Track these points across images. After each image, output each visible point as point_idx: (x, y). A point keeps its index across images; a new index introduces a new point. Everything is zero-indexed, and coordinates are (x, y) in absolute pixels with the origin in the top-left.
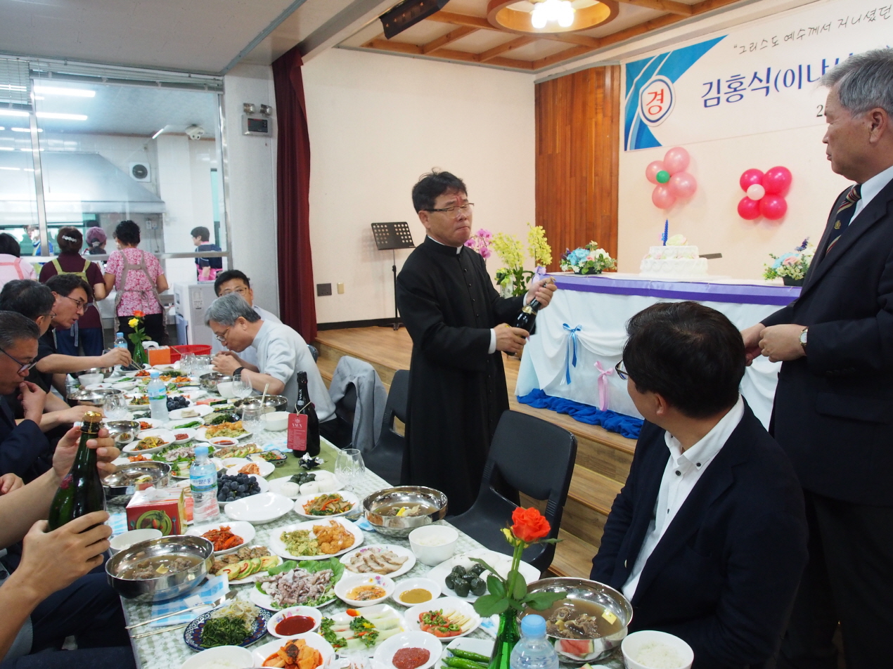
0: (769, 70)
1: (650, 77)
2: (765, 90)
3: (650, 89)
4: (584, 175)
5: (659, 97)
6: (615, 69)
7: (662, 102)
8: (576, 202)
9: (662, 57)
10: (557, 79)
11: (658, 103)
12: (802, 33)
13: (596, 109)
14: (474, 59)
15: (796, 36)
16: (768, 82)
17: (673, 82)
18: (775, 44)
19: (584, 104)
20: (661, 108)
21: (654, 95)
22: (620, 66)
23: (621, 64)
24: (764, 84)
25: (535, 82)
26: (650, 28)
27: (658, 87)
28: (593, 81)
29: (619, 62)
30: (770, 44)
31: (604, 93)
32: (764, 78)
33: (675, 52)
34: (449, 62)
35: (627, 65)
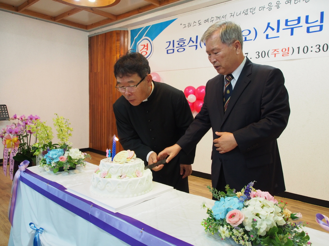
0: (197, 37)
1: (142, 37)
2: (195, 46)
3: (142, 43)
4: (111, 84)
5: (146, 47)
6: (125, 32)
7: (147, 50)
8: (107, 97)
9: (147, 28)
10: (98, 35)
11: (146, 50)
12: (212, 19)
13: (116, 51)
14: (51, 19)
15: (210, 21)
16: (197, 43)
17: (152, 40)
18: (200, 24)
19: (111, 49)
20: (147, 53)
21: (143, 46)
22: (128, 31)
23: (128, 30)
24: (195, 44)
25: (88, 36)
26: (140, 11)
27: (145, 42)
28: (115, 37)
29: (127, 29)
30: (197, 24)
31: (120, 43)
32: (195, 41)
33: (153, 25)
34: (36, 19)
35: (131, 31)
